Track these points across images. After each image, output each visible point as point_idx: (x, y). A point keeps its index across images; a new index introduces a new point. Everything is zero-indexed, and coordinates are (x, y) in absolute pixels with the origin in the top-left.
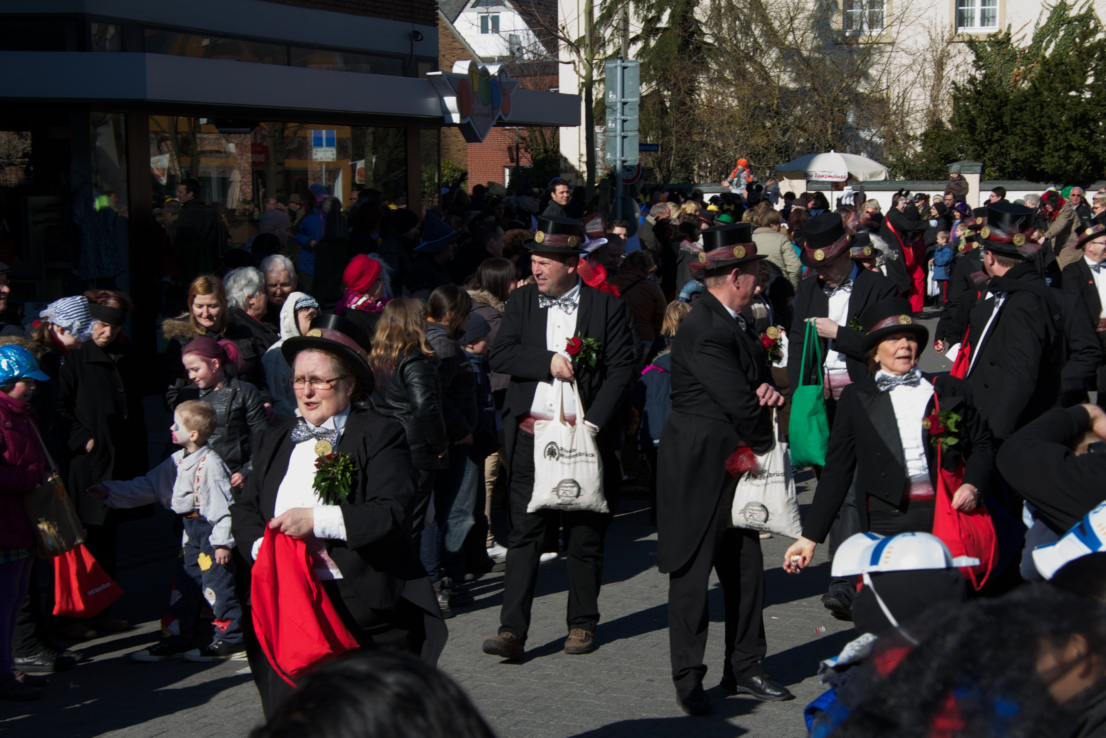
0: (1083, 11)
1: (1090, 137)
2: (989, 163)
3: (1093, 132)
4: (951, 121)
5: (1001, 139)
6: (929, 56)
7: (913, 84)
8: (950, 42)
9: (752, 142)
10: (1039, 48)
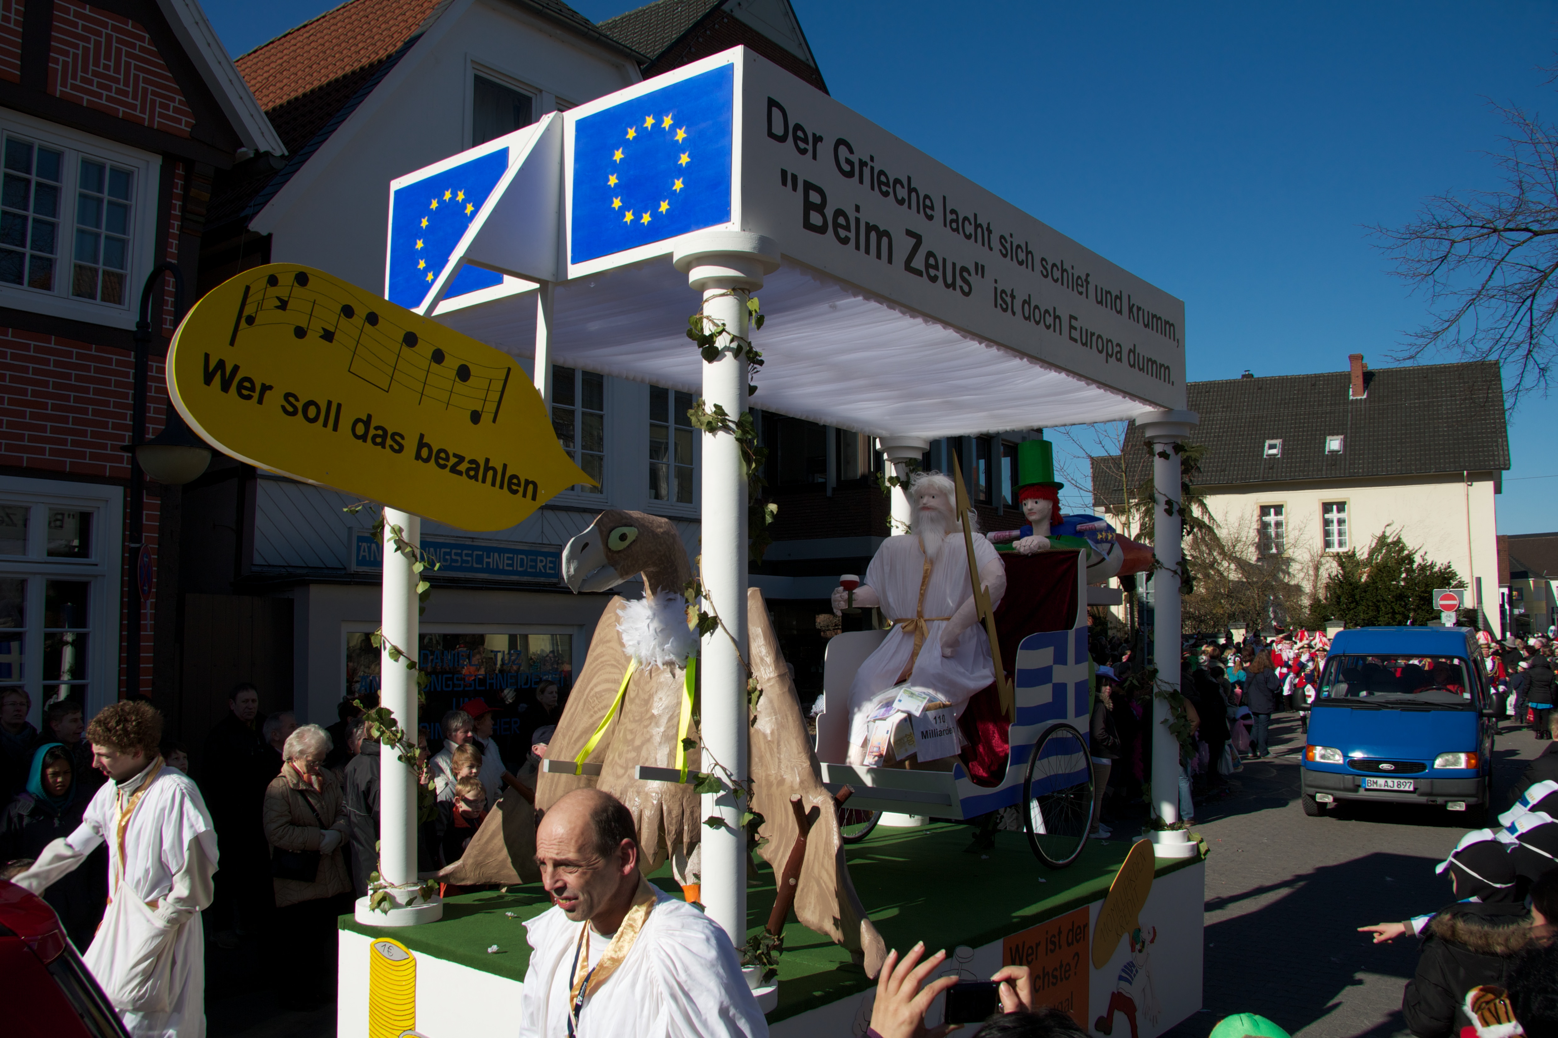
0: (1395, 539)
1: (1405, 606)
2: (1348, 621)
3: (1406, 604)
4: (1326, 599)
5: (1355, 608)
6: (1311, 564)
7: (1303, 579)
8: (1322, 556)
9: (1214, 612)
10: (1372, 559)
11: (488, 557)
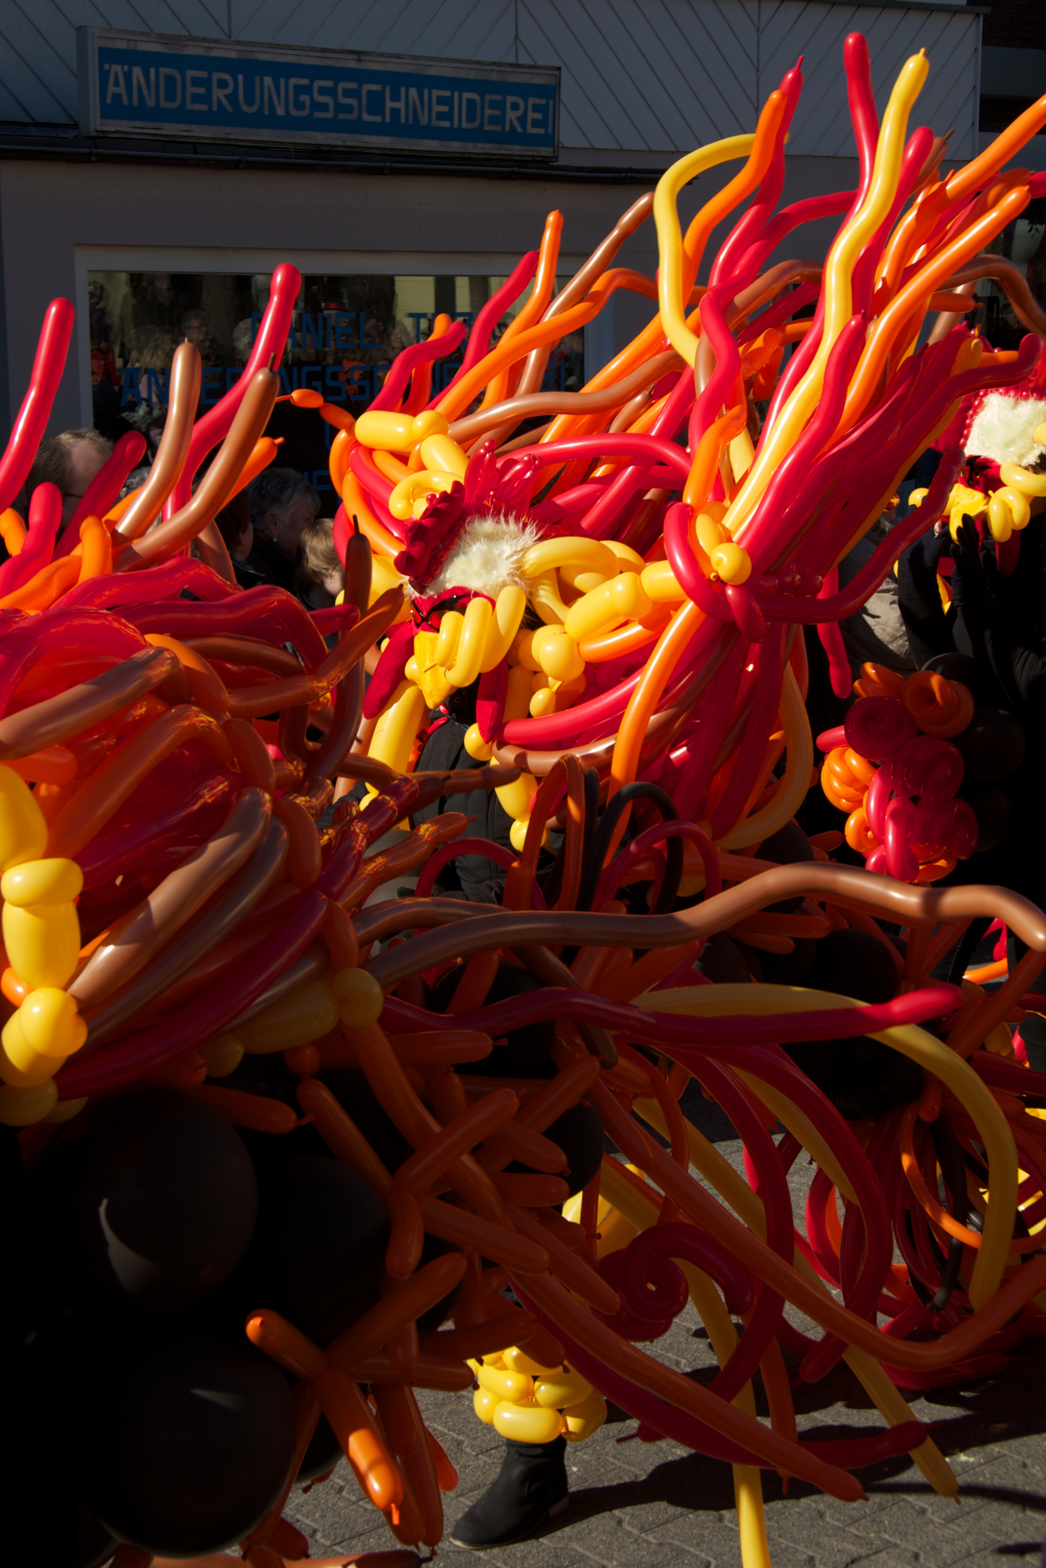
11: (395, 98)
